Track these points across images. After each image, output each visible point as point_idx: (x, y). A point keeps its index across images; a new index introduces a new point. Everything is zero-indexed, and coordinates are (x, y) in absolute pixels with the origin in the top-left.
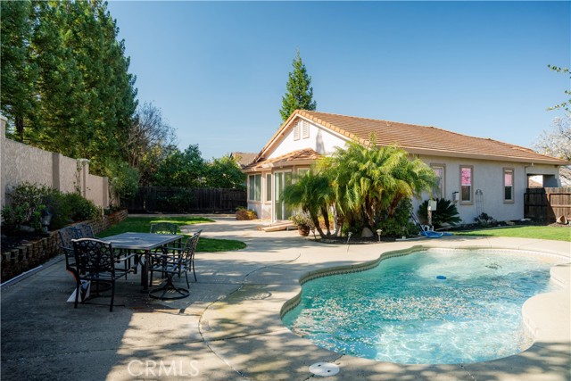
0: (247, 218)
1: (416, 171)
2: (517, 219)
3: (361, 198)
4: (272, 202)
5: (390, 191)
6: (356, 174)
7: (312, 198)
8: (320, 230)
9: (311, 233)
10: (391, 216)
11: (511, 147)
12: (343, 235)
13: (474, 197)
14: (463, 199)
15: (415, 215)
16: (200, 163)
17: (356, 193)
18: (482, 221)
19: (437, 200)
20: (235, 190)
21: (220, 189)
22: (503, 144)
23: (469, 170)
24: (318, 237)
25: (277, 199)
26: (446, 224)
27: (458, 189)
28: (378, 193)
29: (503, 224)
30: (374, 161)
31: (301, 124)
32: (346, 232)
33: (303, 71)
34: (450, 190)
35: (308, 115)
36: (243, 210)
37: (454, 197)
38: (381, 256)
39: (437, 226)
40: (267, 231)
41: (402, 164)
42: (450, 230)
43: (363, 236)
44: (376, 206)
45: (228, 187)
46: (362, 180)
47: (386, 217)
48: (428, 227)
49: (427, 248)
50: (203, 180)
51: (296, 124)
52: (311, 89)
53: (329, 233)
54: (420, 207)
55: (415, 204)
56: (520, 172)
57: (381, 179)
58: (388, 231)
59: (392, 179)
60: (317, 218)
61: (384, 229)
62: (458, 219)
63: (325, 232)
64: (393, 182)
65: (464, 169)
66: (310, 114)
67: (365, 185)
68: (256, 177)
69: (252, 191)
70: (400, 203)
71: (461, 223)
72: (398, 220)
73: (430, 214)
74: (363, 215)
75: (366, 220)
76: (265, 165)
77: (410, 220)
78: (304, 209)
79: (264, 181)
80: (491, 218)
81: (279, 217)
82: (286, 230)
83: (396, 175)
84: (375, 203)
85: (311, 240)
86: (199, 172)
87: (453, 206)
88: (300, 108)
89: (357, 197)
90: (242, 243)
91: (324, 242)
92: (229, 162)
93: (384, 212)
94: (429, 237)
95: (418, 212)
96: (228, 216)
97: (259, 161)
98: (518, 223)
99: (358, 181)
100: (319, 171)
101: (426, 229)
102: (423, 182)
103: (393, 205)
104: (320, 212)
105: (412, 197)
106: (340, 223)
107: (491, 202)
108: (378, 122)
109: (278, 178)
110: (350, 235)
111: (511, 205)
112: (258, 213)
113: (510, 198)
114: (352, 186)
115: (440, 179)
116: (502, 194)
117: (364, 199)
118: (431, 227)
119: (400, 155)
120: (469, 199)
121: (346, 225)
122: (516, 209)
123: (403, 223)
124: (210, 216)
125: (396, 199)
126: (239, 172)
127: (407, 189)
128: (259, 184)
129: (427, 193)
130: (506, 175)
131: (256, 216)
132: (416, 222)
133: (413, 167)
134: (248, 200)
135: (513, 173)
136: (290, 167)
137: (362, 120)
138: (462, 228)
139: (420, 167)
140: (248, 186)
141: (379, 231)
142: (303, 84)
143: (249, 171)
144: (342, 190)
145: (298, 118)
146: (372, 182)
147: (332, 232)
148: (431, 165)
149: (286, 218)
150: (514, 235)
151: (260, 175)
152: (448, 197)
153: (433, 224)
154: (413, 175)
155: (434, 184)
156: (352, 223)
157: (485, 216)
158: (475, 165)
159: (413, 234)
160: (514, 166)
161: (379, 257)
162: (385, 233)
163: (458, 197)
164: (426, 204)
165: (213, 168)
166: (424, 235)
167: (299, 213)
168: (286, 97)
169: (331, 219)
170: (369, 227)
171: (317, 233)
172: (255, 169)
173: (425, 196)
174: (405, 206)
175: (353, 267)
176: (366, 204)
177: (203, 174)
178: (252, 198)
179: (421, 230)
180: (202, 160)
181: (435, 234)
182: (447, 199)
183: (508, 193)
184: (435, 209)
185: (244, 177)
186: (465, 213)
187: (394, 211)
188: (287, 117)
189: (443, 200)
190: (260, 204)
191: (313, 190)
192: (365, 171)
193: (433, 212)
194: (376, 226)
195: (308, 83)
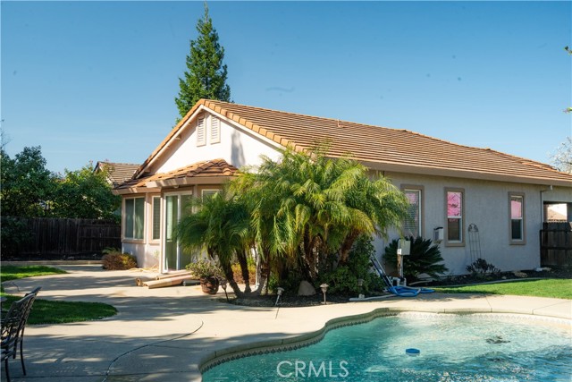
0: (120, 267)
1: (379, 196)
2: (531, 268)
3: (297, 235)
4: (162, 241)
5: (341, 227)
6: (289, 200)
7: (221, 235)
8: (234, 285)
9: (221, 289)
10: (342, 263)
11: (520, 161)
12: (270, 292)
13: (467, 236)
14: (450, 238)
15: (379, 263)
16: (43, 178)
17: (290, 229)
18: (479, 271)
19: (412, 239)
20: (101, 222)
21: (77, 220)
22: (509, 158)
23: (459, 194)
24: (231, 297)
25: (169, 237)
26: (425, 275)
27: (442, 223)
28: (322, 227)
29: (510, 276)
30: (318, 179)
31: (208, 121)
32: (274, 288)
33: (214, 38)
34: (431, 224)
35: (218, 108)
36: (114, 253)
37: (437, 235)
38: (327, 324)
39: (410, 279)
40: (151, 287)
41: (359, 184)
42: (431, 284)
43: (300, 293)
44: (320, 249)
45: (90, 217)
46: (298, 208)
47: (335, 264)
48: (399, 280)
49: (396, 312)
50: (48, 204)
51: (201, 121)
52: (225, 67)
53: (248, 289)
54: (386, 249)
55: (378, 246)
56: (533, 198)
57: (328, 208)
58: (338, 286)
59: (344, 208)
60: (230, 266)
61: (332, 284)
62: (442, 268)
63: (242, 288)
64: (345, 212)
65: (450, 194)
66: (222, 107)
67: (301, 216)
68: (136, 202)
69: (130, 223)
70: (355, 243)
71: (447, 273)
72: (353, 270)
73: (400, 260)
74: (300, 261)
75: (305, 270)
76: (150, 184)
77: (372, 270)
78: (210, 252)
79: (148, 208)
80: (492, 267)
81: (172, 266)
82: (181, 284)
83: (349, 203)
84: (318, 243)
85: (221, 300)
86: (42, 193)
87: (435, 249)
88: (206, 97)
89: (290, 235)
90: (110, 307)
91: (239, 304)
92: (93, 178)
93: (332, 257)
94: (399, 296)
95: (383, 257)
96: (89, 264)
97: (143, 176)
98: (531, 275)
99: (292, 210)
100: (233, 195)
101: (395, 283)
102: (389, 212)
103: (345, 247)
104: (234, 257)
105: (374, 236)
106: (264, 273)
107: (492, 243)
108: (325, 122)
109: (170, 205)
110: (279, 292)
111: (521, 247)
112: (138, 258)
113: (519, 237)
114: (283, 219)
115: (415, 207)
116: (506, 230)
117: (302, 238)
118: (402, 280)
119: (356, 172)
120: (458, 239)
121: (274, 278)
122: (529, 254)
123: (361, 274)
124: (60, 264)
125: (350, 238)
126: (109, 194)
127: (367, 223)
128: (141, 213)
129: (395, 230)
130: (513, 202)
131: (135, 262)
132: (379, 272)
133: (374, 190)
134: (123, 237)
135: (522, 200)
136: (190, 187)
137: (300, 118)
138: (450, 282)
139: (387, 189)
140: (124, 215)
141: (324, 286)
142: (214, 58)
143: (125, 191)
144: (267, 223)
145: (203, 113)
146: (314, 211)
147: (254, 288)
148: (402, 188)
149: (182, 267)
150: (525, 293)
151: (143, 200)
152: (428, 235)
153: (405, 276)
154: (375, 202)
155: (408, 216)
156: (284, 274)
157: (482, 264)
158: (467, 187)
159: (374, 290)
160: (525, 190)
161: (323, 326)
162: (332, 289)
163: (442, 234)
164: (395, 245)
165: (66, 186)
166: (391, 292)
167: (203, 258)
168: (185, 79)
169: (251, 268)
170: (310, 280)
171: (230, 289)
172: (135, 189)
173: (393, 232)
174: (363, 249)
175: (283, 342)
176: (305, 245)
177: (48, 196)
178: (129, 235)
179: (387, 284)
180: (48, 173)
181: (408, 290)
182: (426, 238)
183: (516, 229)
184: (408, 254)
185: (116, 202)
186: (453, 259)
187: (346, 256)
188: (187, 109)
189: (419, 240)
190: (141, 244)
191: (224, 223)
192: (304, 195)
193: (405, 257)
194: (320, 280)
195: (220, 56)
